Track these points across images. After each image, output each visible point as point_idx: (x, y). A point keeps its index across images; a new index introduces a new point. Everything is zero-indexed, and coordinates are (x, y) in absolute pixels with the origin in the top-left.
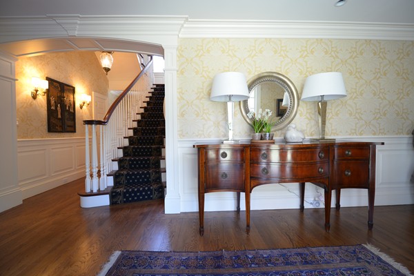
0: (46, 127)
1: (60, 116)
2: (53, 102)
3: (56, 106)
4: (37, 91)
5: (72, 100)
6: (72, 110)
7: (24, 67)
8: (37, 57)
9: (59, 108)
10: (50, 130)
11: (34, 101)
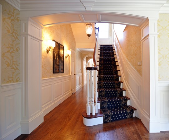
0: (52, 70)
1: (58, 64)
2: (55, 55)
3: (57, 58)
4: (50, 48)
5: (63, 54)
6: (63, 60)
7: (44, 33)
8: (49, 27)
9: (58, 59)
10: (54, 73)
11: (48, 55)
